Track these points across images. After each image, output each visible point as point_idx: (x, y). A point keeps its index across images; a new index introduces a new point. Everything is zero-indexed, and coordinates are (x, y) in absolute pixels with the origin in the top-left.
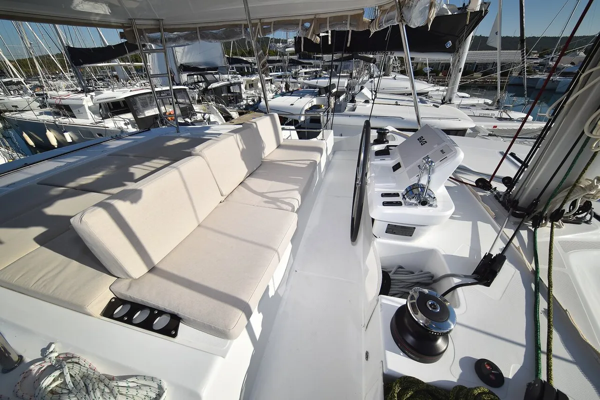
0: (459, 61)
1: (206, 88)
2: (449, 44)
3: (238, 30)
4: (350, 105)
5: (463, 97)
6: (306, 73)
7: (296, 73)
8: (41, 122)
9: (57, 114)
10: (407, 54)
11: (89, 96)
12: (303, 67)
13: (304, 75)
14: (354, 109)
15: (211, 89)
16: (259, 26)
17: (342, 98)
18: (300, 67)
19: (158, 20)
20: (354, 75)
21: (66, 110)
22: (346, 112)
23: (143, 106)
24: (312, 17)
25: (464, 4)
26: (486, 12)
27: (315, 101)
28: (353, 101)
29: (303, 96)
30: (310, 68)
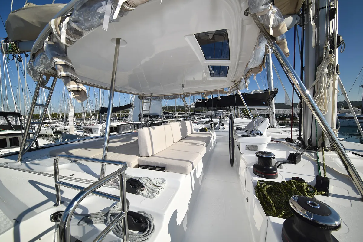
0: (271, 109)
1: (152, 123)
2: (264, 103)
3: (178, 96)
4: (221, 127)
5: (282, 127)
6: (197, 118)
7: (193, 118)
8: (77, 135)
9: (85, 132)
10: (247, 107)
11: (102, 125)
12: (196, 116)
13: (197, 119)
14: (224, 129)
15: (154, 123)
16: (186, 94)
17: (217, 125)
18: (195, 116)
19: (152, 93)
20: (222, 117)
21: (90, 130)
22: (220, 130)
23: (122, 130)
24: (205, 91)
25: (266, 89)
26: (277, 92)
27: (204, 126)
28: (223, 125)
29: (198, 124)
30: (199, 116)
